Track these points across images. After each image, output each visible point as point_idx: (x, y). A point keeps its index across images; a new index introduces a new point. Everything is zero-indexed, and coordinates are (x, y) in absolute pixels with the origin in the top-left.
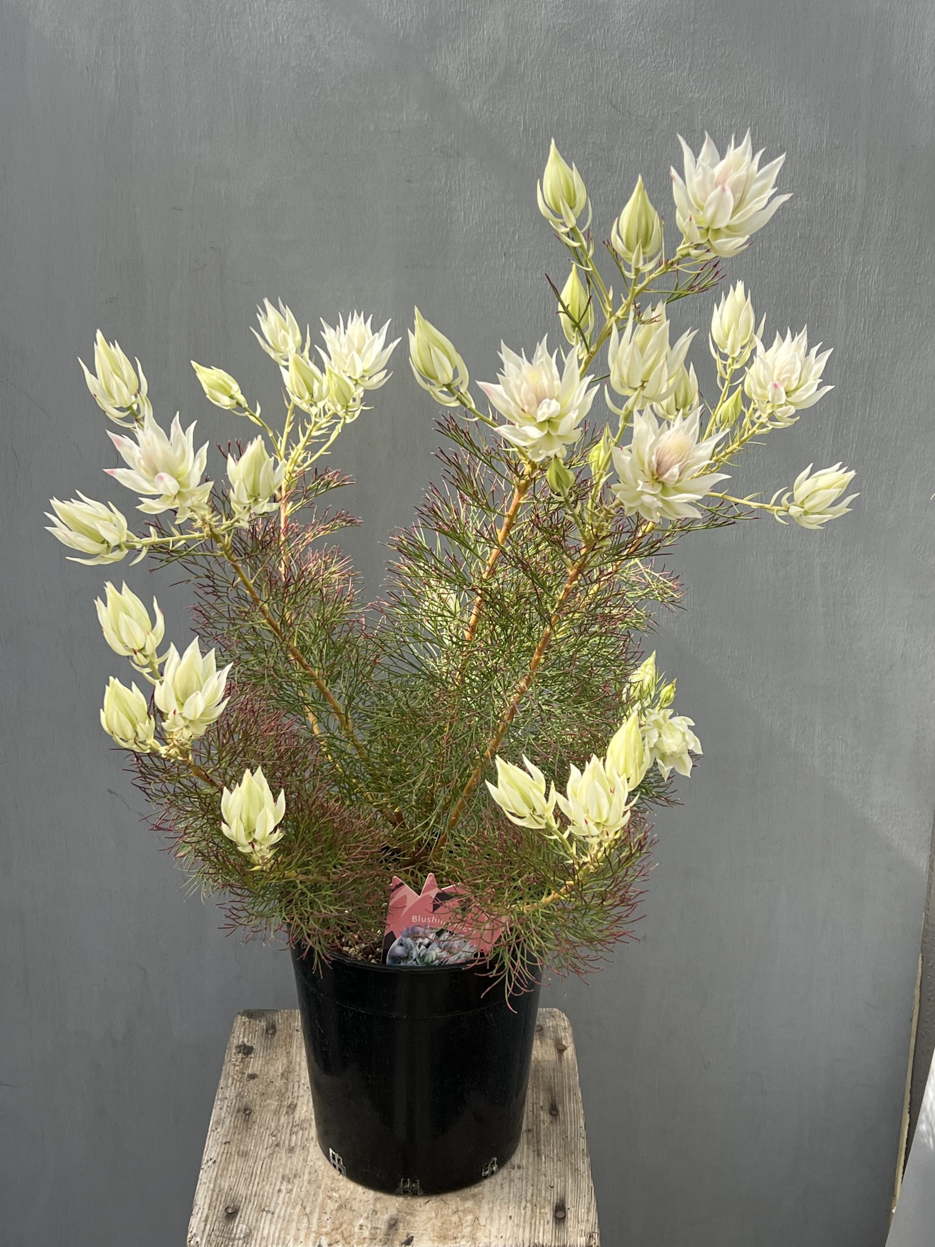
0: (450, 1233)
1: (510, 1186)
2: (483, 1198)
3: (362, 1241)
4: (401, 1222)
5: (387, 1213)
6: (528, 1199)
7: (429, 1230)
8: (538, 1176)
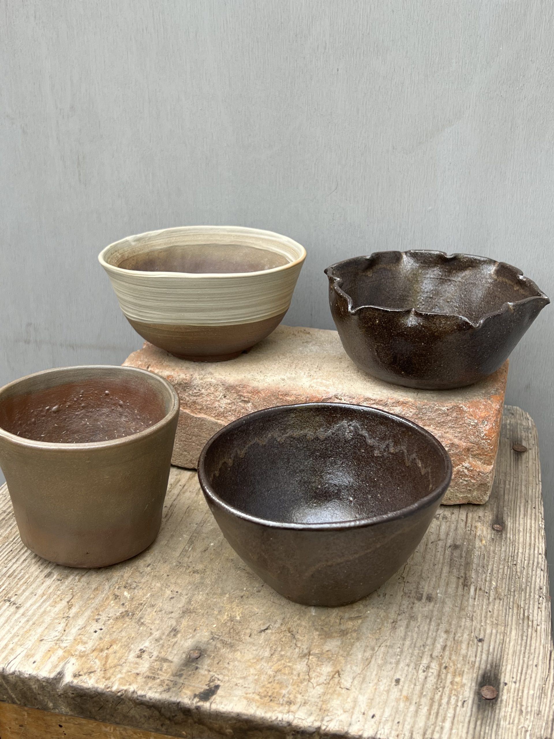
0: (284, 692)
1: (407, 626)
2: (358, 639)
3: (132, 678)
4: (209, 656)
5: (193, 637)
6: (435, 654)
7: (251, 678)
8: (460, 618)
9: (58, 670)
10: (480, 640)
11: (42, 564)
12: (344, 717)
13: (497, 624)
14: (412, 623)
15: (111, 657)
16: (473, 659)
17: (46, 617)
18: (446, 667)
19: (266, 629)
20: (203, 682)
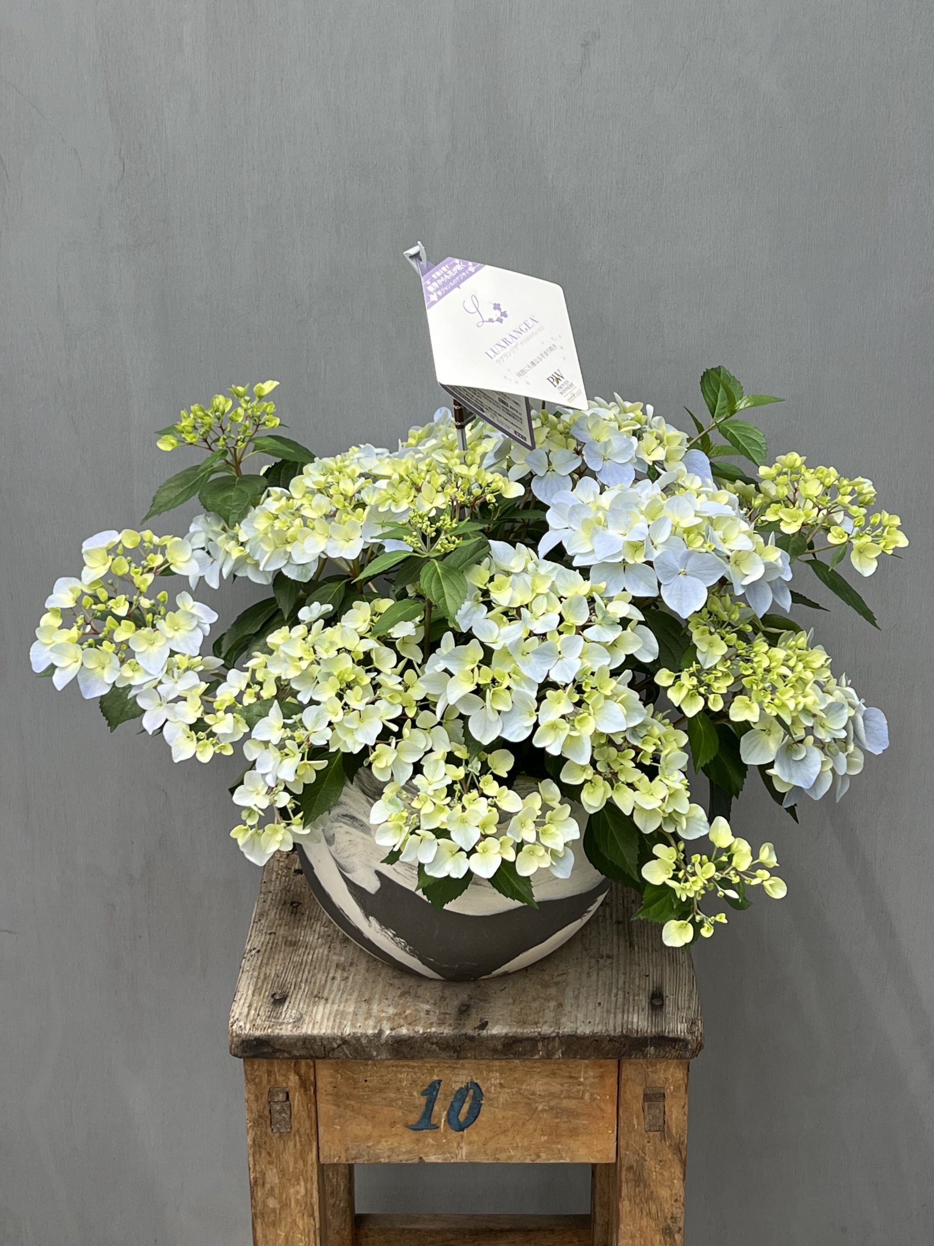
9: (378, 1028)
10: (648, 976)
11: (324, 972)
12: (572, 1025)
13: (656, 965)
14: (601, 972)
15: (409, 1017)
16: (644, 986)
18: (628, 993)
19: (504, 989)
20: (476, 1021)
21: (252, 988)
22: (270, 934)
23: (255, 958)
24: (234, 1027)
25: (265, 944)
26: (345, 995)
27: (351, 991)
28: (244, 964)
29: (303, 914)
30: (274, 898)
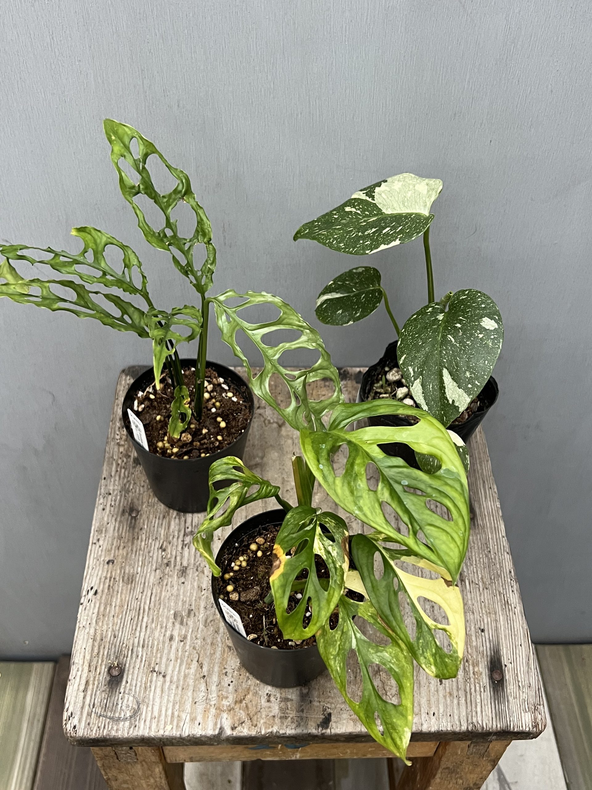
9: (219, 726)
10: (483, 631)
11: (161, 628)
13: (490, 613)
15: (250, 706)
16: (481, 649)
17: (188, 680)
20: (319, 713)
21: (88, 657)
22: (108, 563)
23: (92, 605)
24: (68, 726)
25: (103, 580)
26: (184, 667)
27: (190, 661)
28: (81, 613)
29: (141, 529)
30: (113, 504)
